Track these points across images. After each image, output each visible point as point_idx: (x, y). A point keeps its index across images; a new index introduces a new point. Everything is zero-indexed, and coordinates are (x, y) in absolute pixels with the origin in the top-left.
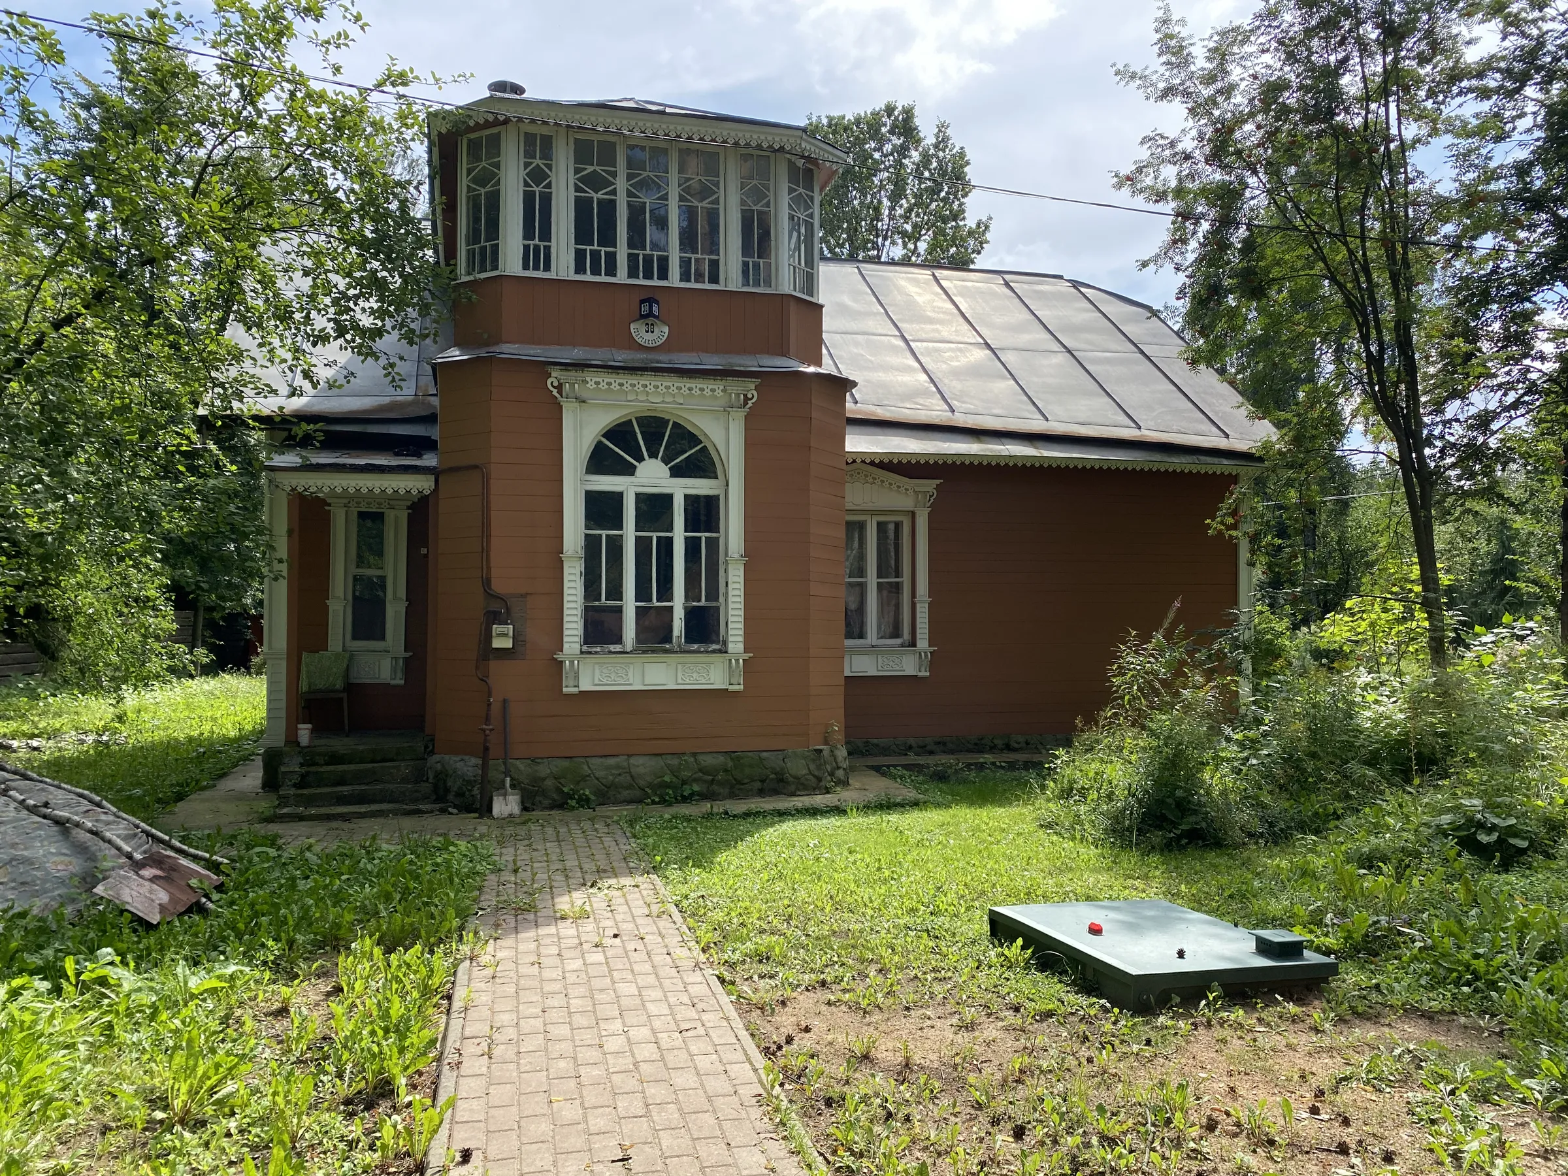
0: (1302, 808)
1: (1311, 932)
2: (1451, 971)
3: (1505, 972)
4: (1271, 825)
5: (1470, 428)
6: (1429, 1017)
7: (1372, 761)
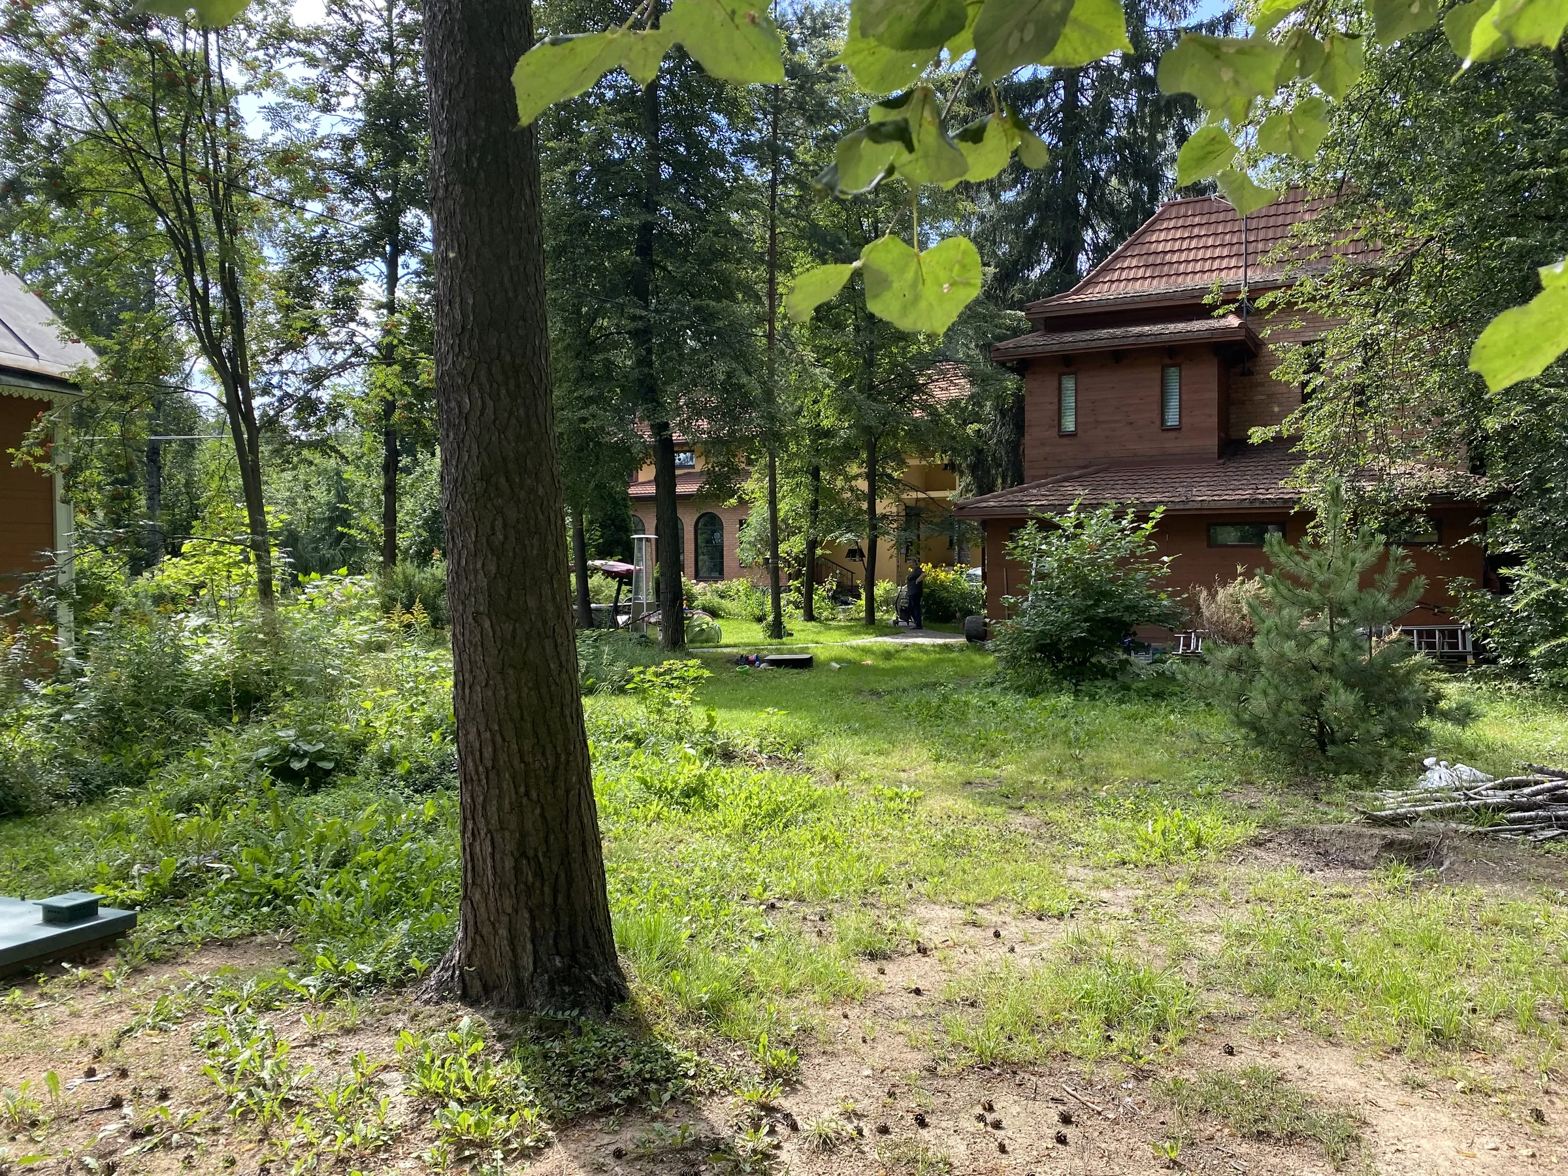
0: (122, 760)
1: (116, 887)
2: (252, 895)
3: (302, 885)
4: (86, 783)
5: (306, 381)
6: (228, 944)
7: (198, 703)
